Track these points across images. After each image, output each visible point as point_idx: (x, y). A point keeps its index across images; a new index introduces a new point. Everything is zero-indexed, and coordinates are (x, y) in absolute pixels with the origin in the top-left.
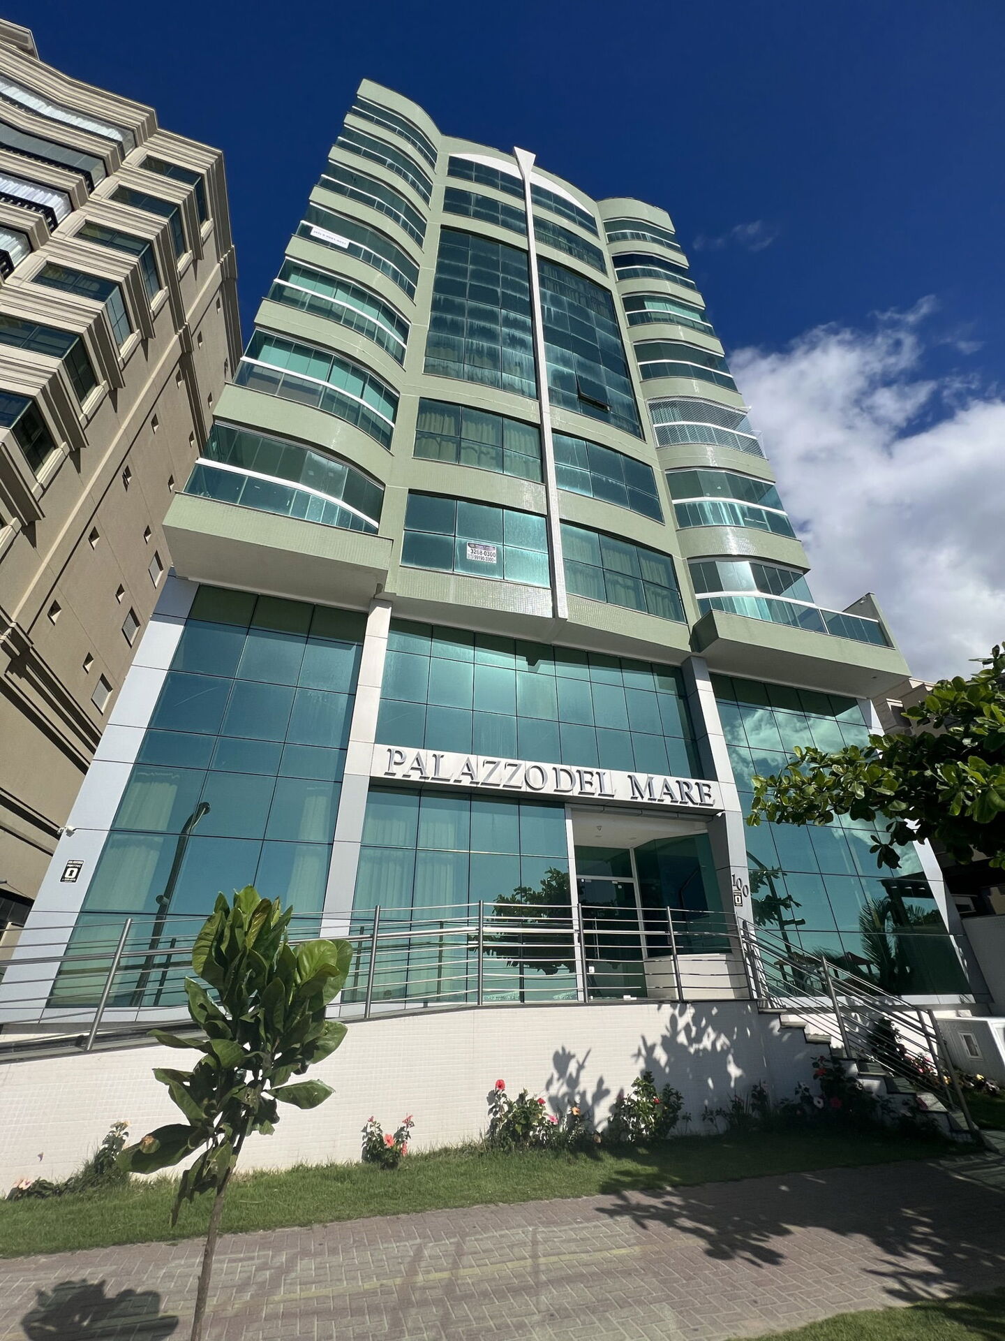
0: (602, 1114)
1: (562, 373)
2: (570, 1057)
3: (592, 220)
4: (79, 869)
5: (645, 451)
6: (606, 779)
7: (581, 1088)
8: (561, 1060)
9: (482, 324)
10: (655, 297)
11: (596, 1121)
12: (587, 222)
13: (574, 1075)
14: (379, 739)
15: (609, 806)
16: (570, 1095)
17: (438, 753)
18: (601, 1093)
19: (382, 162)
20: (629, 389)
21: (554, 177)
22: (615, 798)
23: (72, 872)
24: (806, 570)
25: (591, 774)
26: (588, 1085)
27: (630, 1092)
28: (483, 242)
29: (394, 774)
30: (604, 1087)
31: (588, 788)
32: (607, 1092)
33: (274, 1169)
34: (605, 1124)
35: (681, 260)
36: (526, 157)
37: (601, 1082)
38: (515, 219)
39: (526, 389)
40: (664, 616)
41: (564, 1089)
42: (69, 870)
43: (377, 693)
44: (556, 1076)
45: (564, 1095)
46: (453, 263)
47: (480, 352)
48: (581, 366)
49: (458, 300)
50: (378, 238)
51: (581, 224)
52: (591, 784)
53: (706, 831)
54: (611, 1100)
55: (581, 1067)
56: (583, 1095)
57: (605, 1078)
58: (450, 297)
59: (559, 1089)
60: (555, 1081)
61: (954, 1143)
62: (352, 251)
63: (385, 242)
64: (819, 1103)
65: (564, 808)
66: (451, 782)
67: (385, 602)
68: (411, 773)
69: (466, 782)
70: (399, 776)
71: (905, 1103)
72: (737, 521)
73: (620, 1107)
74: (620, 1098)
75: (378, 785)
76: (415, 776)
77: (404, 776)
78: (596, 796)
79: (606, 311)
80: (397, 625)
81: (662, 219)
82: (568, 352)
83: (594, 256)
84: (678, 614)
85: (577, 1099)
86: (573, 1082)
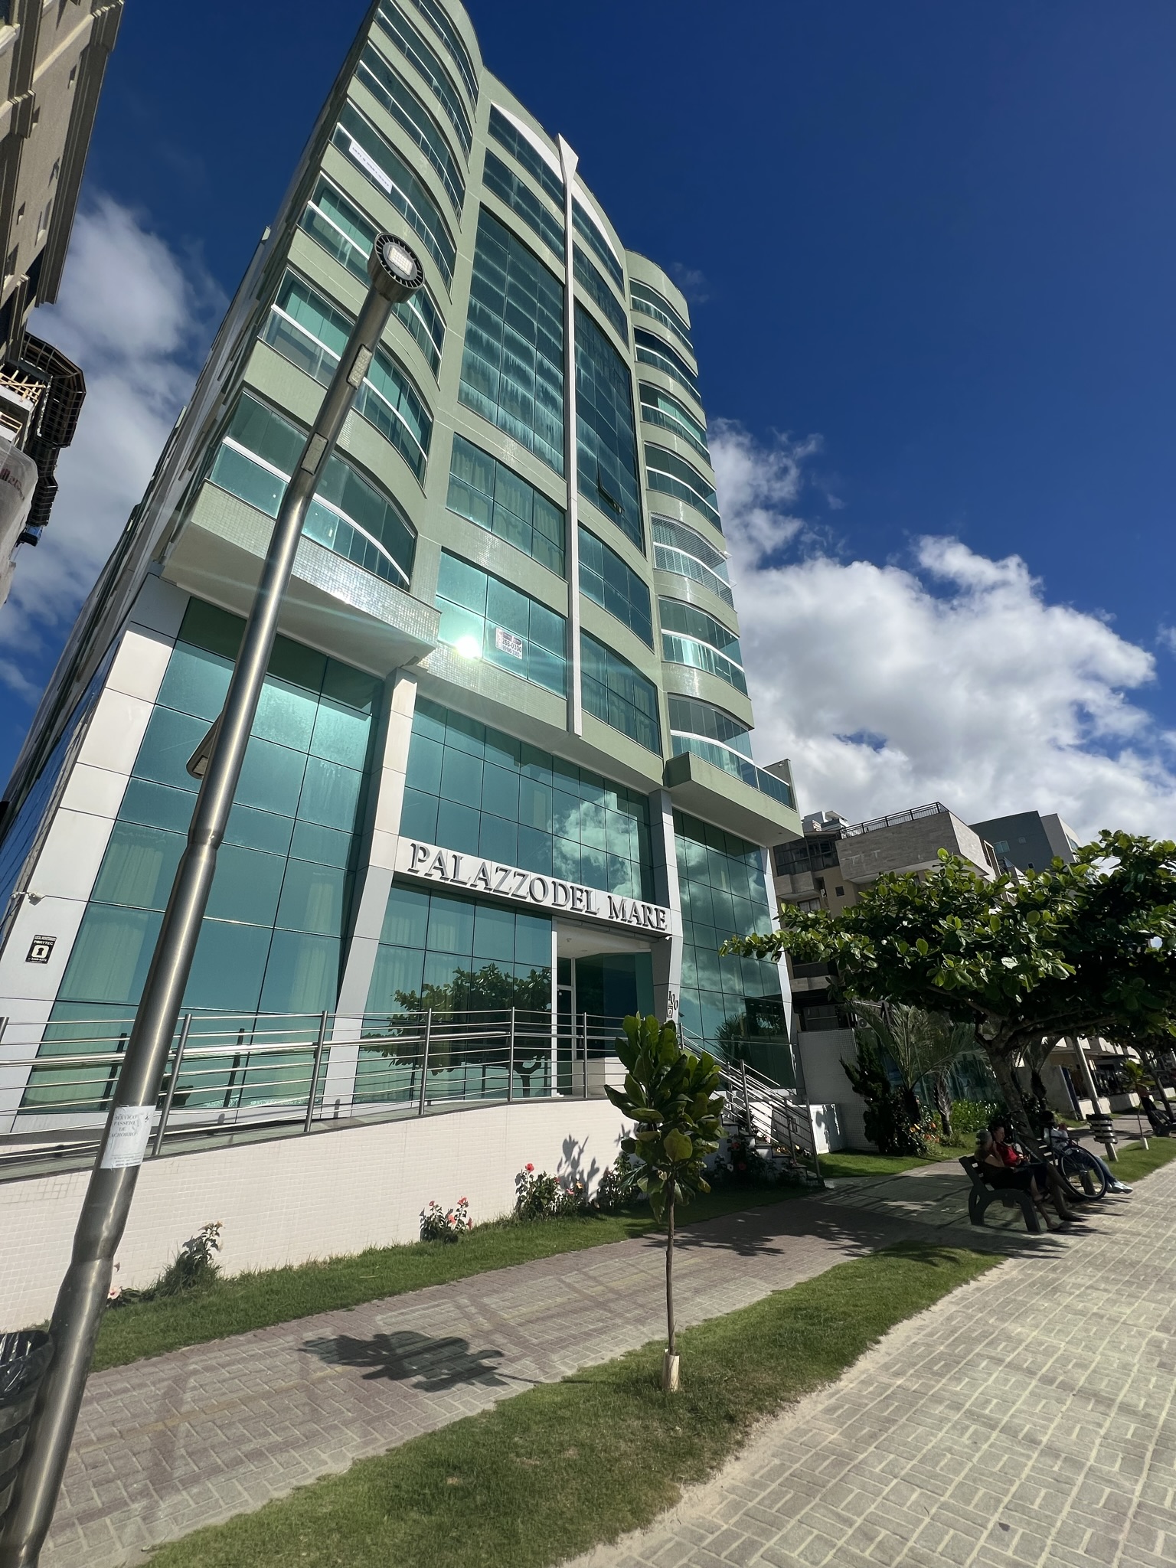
0: (593, 1187)
1: (587, 453)
2: (575, 1143)
3: (620, 272)
4: (51, 948)
5: (644, 567)
6: (592, 896)
7: (580, 1169)
8: (569, 1146)
9: (518, 361)
10: (669, 398)
11: (589, 1193)
12: (617, 273)
13: (576, 1158)
14: (404, 832)
15: (590, 923)
16: (573, 1174)
17: (457, 854)
18: (594, 1171)
19: (429, 81)
20: (637, 495)
21: (591, 195)
22: (597, 916)
23: (41, 950)
24: (751, 728)
25: (581, 891)
26: (585, 1166)
27: (612, 1168)
28: (521, 249)
29: (417, 872)
30: (596, 1166)
31: (579, 905)
32: (597, 1170)
33: (347, 1254)
34: (594, 1196)
35: (692, 364)
36: (571, 158)
37: (594, 1162)
38: (555, 236)
39: (555, 463)
40: (644, 745)
41: (570, 1170)
42: (37, 948)
43: (402, 779)
44: (564, 1159)
45: (568, 1175)
46: (490, 262)
47: (513, 396)
48: (602, 453)
49: (495, 317)
50: (422, 196)
51: (612, 274)
52: (581, 901)
53: (649, 950)
54: (599, 1176)
55: (581, 1151)
56: (582, 1174)
57: (596, 1159)
58: (487, 310)
59: (567, 1169)
60: (563, 1165)
61: (809, 1187)
62: (393, 198)
63: (427, 203)
64: (730, 1167)
65: (551, 920)
66: (468, 886)
67: (412, 676)
68: (433, 871)
69: (481, 887)
70: (421, 875)
71: (783, 1164)
72: (711, 670)
73: (607, 1180)
74: (607, 1172)
75: (402, 882)
76: (436, 876)
77: (426, 874)
78: (583, 913)
79: (624, 392)
80: (423, 705)
81: (680, 304)
82: (593, 432)
83: (618, 318)
84: (656, 747)
85: (578, 1177)
86: (575, 1164)
